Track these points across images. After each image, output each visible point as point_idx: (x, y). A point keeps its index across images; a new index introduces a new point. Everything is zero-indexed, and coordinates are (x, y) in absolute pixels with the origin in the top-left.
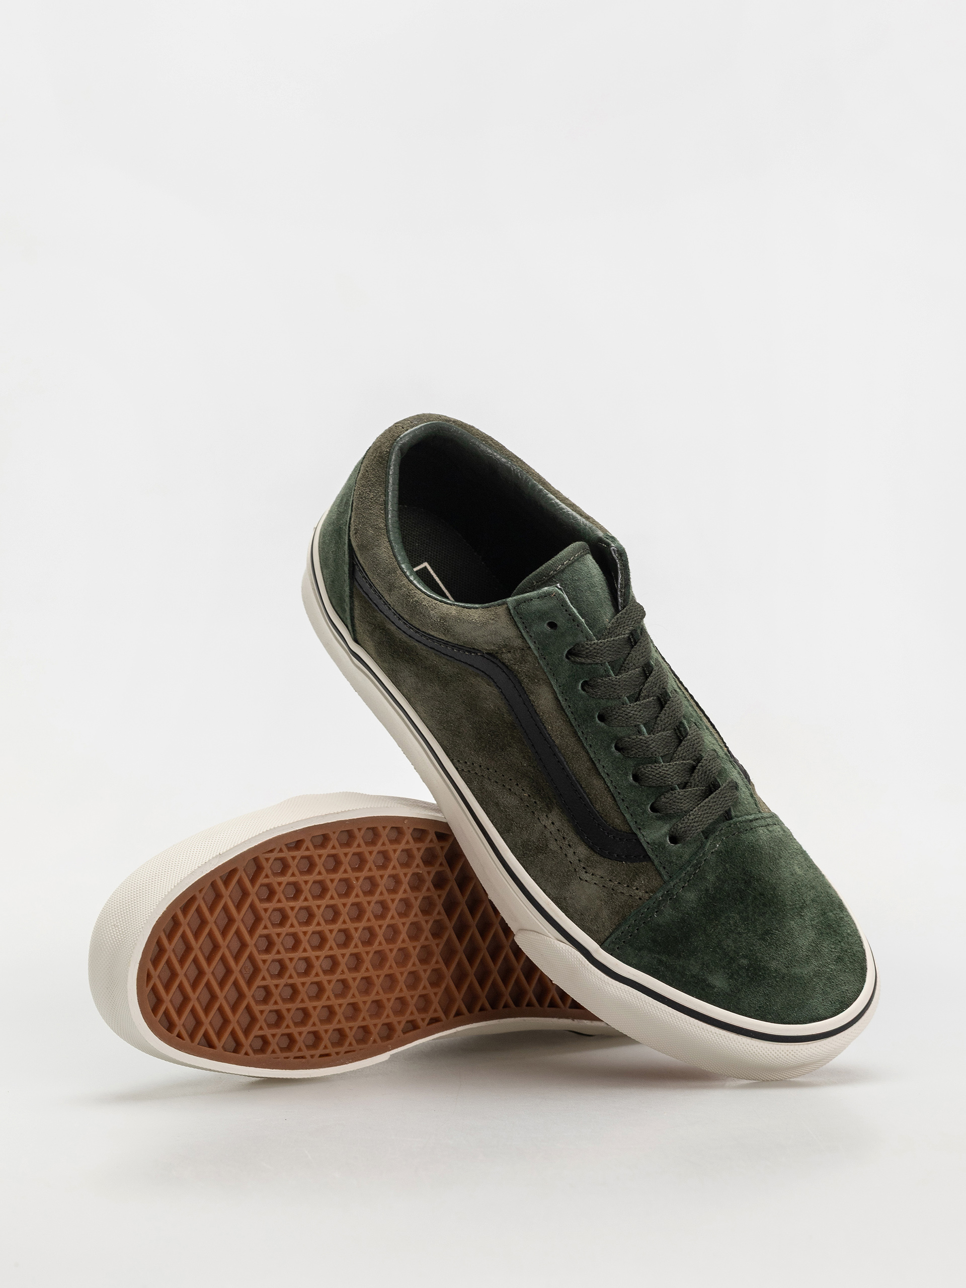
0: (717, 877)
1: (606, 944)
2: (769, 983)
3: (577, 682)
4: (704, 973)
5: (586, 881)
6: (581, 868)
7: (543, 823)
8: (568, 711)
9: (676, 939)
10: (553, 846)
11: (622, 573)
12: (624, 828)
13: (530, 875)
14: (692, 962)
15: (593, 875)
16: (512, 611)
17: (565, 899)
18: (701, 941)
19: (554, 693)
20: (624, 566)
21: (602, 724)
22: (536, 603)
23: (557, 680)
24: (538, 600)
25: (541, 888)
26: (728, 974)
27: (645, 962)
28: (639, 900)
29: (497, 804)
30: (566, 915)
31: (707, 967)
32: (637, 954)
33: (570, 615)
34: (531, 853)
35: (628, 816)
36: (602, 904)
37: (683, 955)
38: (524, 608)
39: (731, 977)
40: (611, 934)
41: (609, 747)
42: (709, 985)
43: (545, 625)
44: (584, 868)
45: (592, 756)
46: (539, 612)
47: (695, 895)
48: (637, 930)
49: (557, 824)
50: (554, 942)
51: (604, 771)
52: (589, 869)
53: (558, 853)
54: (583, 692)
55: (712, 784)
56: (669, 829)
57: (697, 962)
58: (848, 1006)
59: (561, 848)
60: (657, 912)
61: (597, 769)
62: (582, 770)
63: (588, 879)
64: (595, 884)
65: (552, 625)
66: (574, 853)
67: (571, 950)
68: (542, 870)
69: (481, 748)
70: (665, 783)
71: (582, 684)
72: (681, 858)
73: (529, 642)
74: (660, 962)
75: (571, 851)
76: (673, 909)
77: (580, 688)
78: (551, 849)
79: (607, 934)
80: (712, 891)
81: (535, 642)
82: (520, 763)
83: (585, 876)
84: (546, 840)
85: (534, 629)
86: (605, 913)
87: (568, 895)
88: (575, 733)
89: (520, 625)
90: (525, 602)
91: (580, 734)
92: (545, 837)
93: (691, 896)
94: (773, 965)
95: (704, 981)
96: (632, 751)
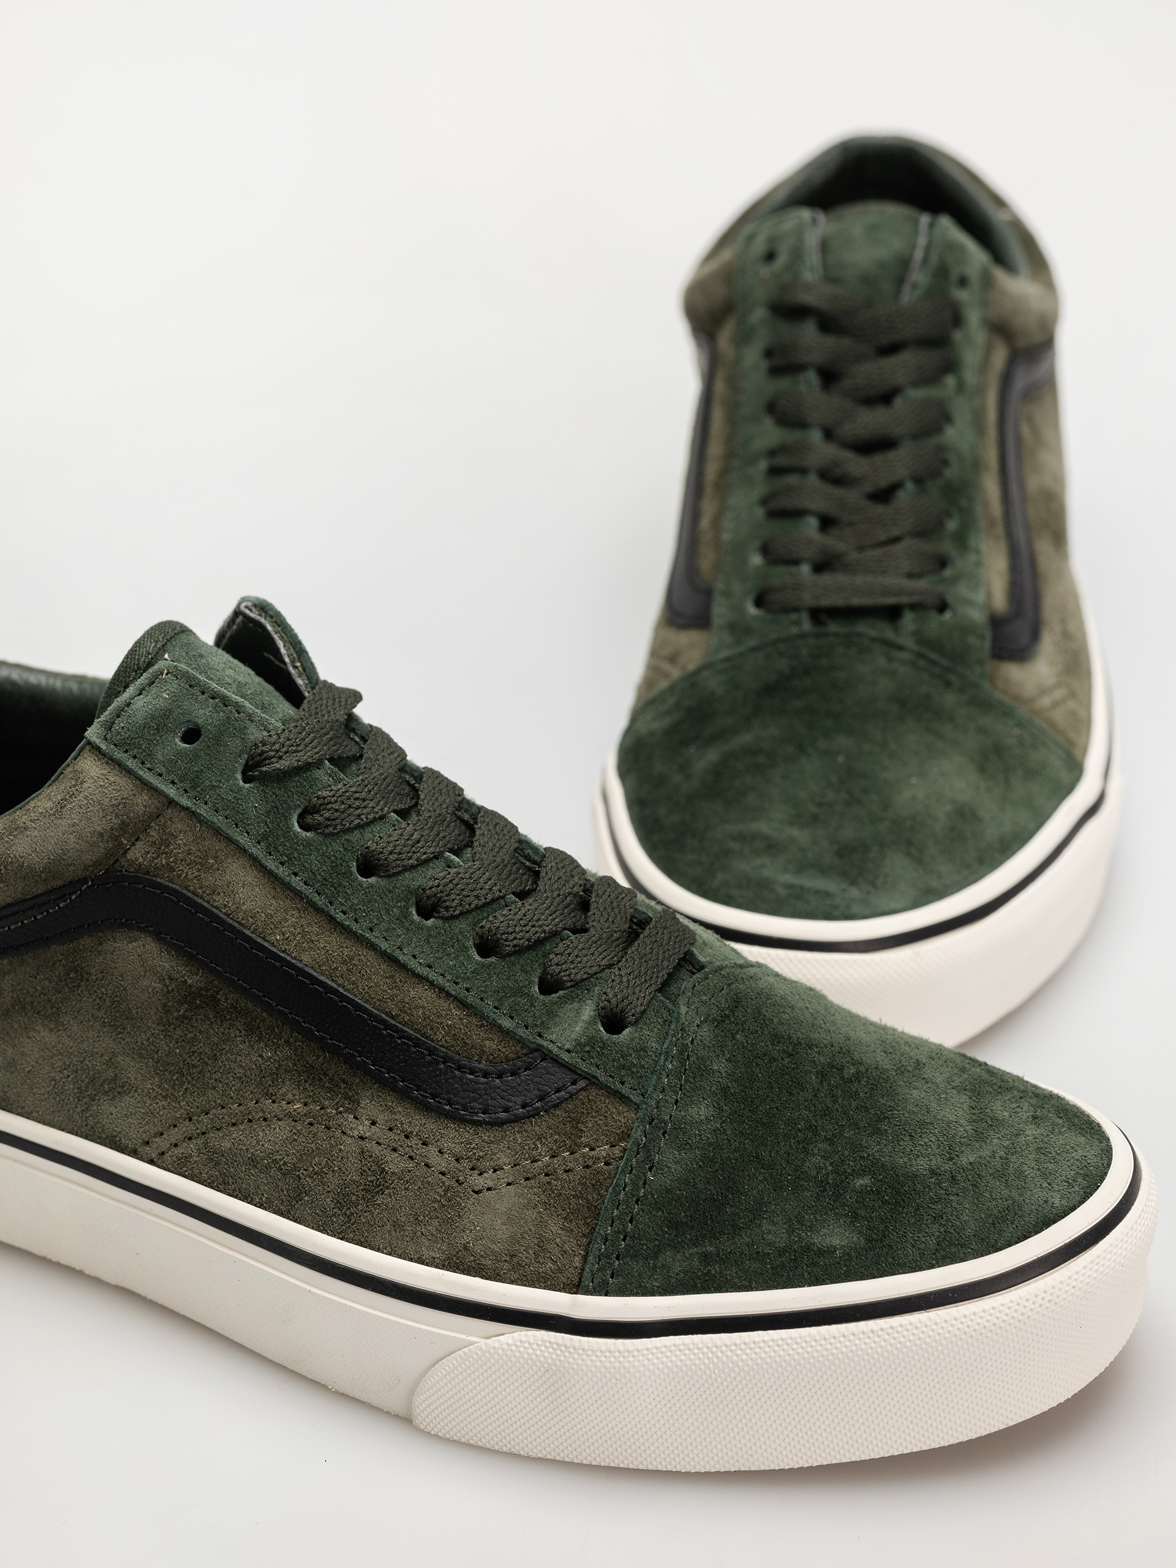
0: (729, 1060)
1: (587, 1282)
2: (931, 1198)
3: (287, 819)
4: (799, 1235)
5: (489, 1189)
6: (468, 1172)
7: (356, 1133)
8: (296, 882)
9: (715, 1201)
10: (395, 1163)
11: (282, 638)
12: (508, 1050)
13: (378, 1250)
14: (766, 1226)
15: (495, 1171)
16: (103, 747)
17: (466, 1248)
18: (761, 1181)
19: (255, 861)
20: (279, 626)
21: (372, 880)
22: (140, 703)
23: (248, 833)
24: (141, 696)
25: (411, 1260)
26: (846, 1215)
27: (677, 1274)
28: (605, 1168)
29: (253, 1162)
30: (483, 1277)
31: (798, 1222)
32: (655, 1266)
33: (213, 698)
34: (360, 1207)
35: (506, 1023)
36: (540, 1213)
37: (742, 1223)
38: (123, 728)
39: (855, 1217)
40: (585, 1258)
41: (406, 915)
42: (821, 1252)
43: (177, 740)
44: (473, 1169)
45: (384, 945)
46: (153, 717)
47: (707, 1106)
48: (631, 1221)
49: (381, 1118)
50: (486, 1344)
51: (421, 964)
52: (482, 1165)
53: (409, 1171)
54: (309, 834)
55: (635, 923)
56: (595, 1008)
57: (774, 1224)
58: (1102, 1177)
59: (411, 1158)
60: (650, 1169)
61: (403, 967)
62: (377, 985)
63: (491, 1184)
64: (509, 1184)
65: (192, 735)
66: (440, 1152)
67: (526, 1335)
68: (396, 1225)
69: (174, 1084)
70: (544, 932)
71: (298, 822)
72: (646, 1052)
73: (162, 787)
74: (705, 1258)
75: (432, 1150)
76: (680, 1148)
77: (297, 828)
78: (393, 1173)
79: (577, 1262)
80: (734, 1088)
81: (173, 783)
82: (260, 1059)
83: (480, 1182)
84: (377, 1162)
85: (160, 757)
86: (554, 1227)
87: (467, 1238)
88: (332, 919)
89: (131, 763)
90: (119, 716)
91: (340, 917)
92: (371, 1157)
93: (701, 1111)
94: (921, 1165)
95: (808, 1248)
96: (453, 900)
